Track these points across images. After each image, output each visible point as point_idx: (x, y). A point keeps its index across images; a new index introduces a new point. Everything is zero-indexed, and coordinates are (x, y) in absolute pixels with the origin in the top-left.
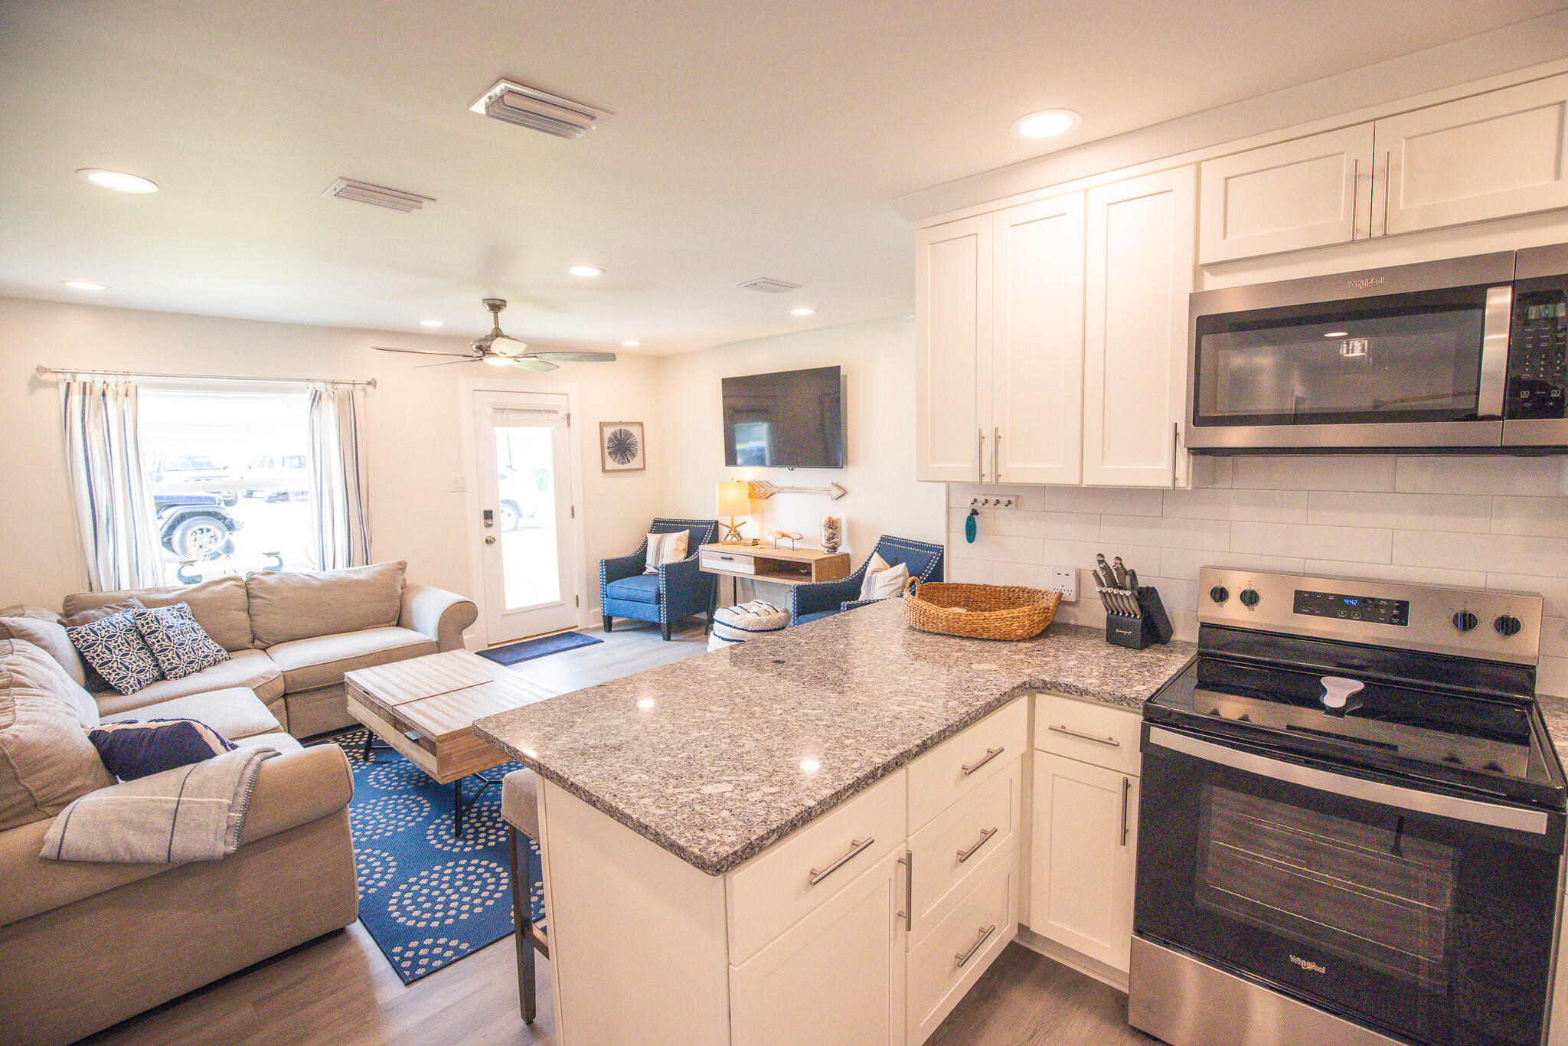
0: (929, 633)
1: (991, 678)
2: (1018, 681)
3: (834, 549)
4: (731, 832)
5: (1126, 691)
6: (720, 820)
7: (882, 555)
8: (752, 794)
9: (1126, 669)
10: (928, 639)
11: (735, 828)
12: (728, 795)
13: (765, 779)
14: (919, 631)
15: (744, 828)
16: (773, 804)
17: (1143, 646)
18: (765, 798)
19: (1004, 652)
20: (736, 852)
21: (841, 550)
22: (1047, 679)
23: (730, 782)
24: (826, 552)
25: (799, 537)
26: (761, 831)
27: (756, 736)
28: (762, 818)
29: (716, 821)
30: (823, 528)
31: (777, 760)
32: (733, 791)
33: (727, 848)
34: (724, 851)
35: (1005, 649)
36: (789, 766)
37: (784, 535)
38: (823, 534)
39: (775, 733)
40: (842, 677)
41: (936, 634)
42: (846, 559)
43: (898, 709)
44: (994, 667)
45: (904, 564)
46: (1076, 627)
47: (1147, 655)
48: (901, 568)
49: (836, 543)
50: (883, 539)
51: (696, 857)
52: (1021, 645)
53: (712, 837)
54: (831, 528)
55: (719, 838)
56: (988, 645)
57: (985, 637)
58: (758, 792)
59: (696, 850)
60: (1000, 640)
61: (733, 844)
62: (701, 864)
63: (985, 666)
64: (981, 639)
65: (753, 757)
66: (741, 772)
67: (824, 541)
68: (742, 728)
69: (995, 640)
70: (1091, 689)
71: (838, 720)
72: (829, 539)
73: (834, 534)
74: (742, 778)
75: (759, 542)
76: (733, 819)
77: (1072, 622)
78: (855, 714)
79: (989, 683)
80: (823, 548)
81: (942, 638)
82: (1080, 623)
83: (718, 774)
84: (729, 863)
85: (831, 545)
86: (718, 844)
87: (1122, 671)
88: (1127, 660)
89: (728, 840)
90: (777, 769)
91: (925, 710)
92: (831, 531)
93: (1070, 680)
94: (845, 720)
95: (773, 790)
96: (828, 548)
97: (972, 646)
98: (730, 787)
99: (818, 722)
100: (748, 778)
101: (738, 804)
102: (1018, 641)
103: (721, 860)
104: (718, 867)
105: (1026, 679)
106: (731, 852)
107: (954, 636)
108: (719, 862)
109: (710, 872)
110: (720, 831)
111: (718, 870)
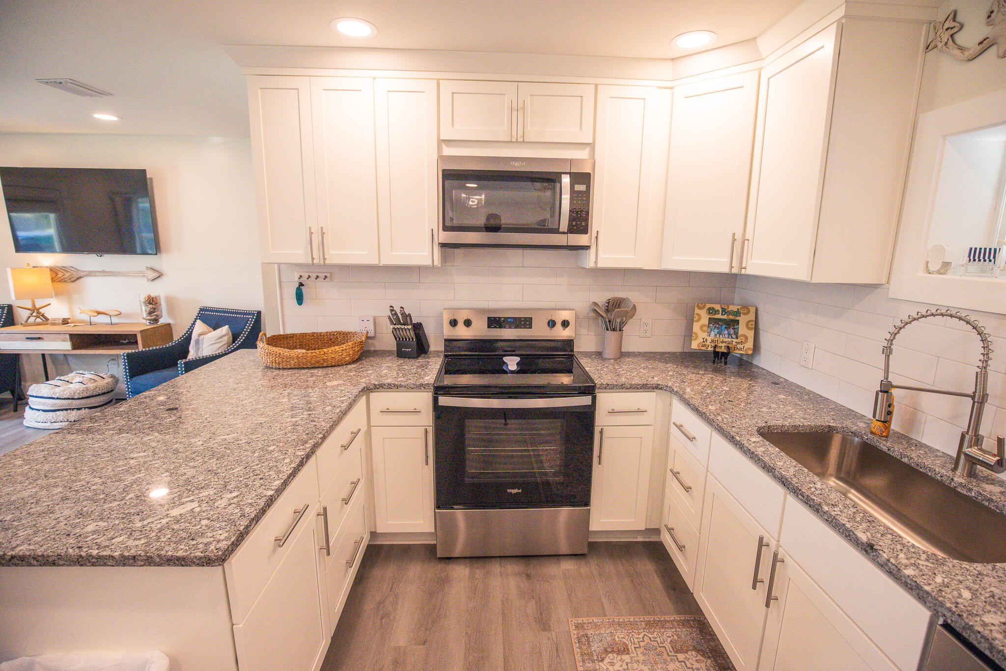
0: (284, 369)
1: (343, 389)
2: (360, 387)
3: (156, 320)
4: (220, 532)
5: (421, 381)
6: (204, 528)
7: (204, 321)
8: (219, 502)
9: (415, 370)
10: (286, 373)
11: (220, 528)
12: (198, 509)
13: (222, 490)
14: (276, 369)
15: (229, 526)
16: (241, 503)
17: (417, 357)
18: (232, 501)
19: (342, 372)
20: (233, 542)
21: (162, 321)
22: (376, 383)
23: (192, 501)
24: (148, 324)
25: (119, 313)
26: (244, 522)
27: (191, 464)
28: (239, 514)
29: (201, 530)
30: (143, 305)
31: (223, 475)
32: (200, 506)
33: (225, 542)
34: (223, 545)
35: (342, 370)
36: (236, 476)
37: (99, 313)
38: (144, 310)
39: (208, 458)
40: (236, 409)
41: (291, 369)
42: (168, 329)
43: (294, 420)
44: (341, 382)
45: (227, 326)
46: (375, 351)
47: (421, 361)
48: (225, 329)
49: (157, 316)
50: (201, 310)
51: (201, 558)
52: (350, 367)
53: (206, 540)
54: (151, 304)
55: (212, 539)
56: (329, 370)
57: (325, 365)
58: (223, 500)
59: (198, 554)
60: (335, 366)
61: (227, 539)
62: (207, 561)
63: (335, 383)
64: (323, 367)
65: (200, 479)
66: (197, 492)
67: (145, 315)
68: (173, 462)
69: (332, 366)
70: (403, 384)
71: (254, 437)
72: (150, 313)
73: (154, 309)
74: (201, 495)
75: (69, 321)
76: (214, 523)
77: (372, 349)
78: (263, 430)
79: (343, 392)
80: (145, 321)
81: (294, 371)
82: (376, 349)
83: (176, 499)
84: (230, 552)
85: (153, 317)
86: (215, 543)
87: (414, 371)
88: (411, 366)
89: (222, 537)
90: (228, 480)
91: (313, 416)
92: (151, 306)
93: (389, 381)
94: (259, 436)
95: (234, 494)
96: (149, 320)
97: (319, 372)
98: (195, 504)
99: (238, 442)
100: (207, 493)
101: (212, 513)
102: (346, 364)
103: (225, 551)
104: (223, 558)
105: (364, 385)
106: (230, 543)
107: (303, 368)
108: (223, 554)
109: (217, 564)
110: (210, 535)
111: (223, 560)
